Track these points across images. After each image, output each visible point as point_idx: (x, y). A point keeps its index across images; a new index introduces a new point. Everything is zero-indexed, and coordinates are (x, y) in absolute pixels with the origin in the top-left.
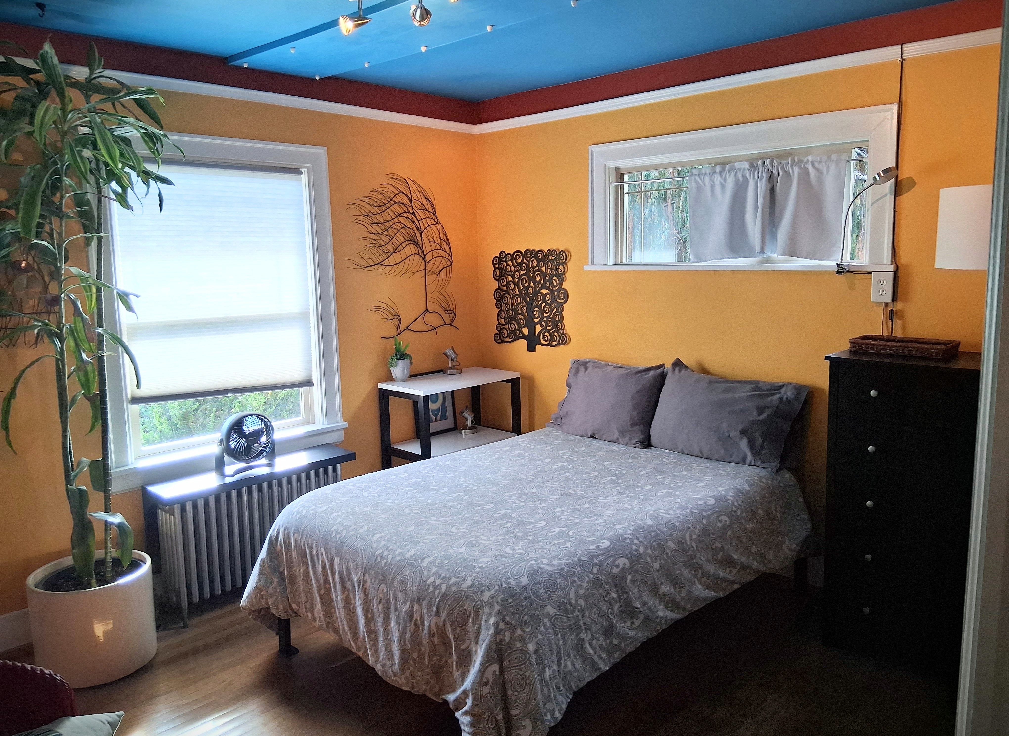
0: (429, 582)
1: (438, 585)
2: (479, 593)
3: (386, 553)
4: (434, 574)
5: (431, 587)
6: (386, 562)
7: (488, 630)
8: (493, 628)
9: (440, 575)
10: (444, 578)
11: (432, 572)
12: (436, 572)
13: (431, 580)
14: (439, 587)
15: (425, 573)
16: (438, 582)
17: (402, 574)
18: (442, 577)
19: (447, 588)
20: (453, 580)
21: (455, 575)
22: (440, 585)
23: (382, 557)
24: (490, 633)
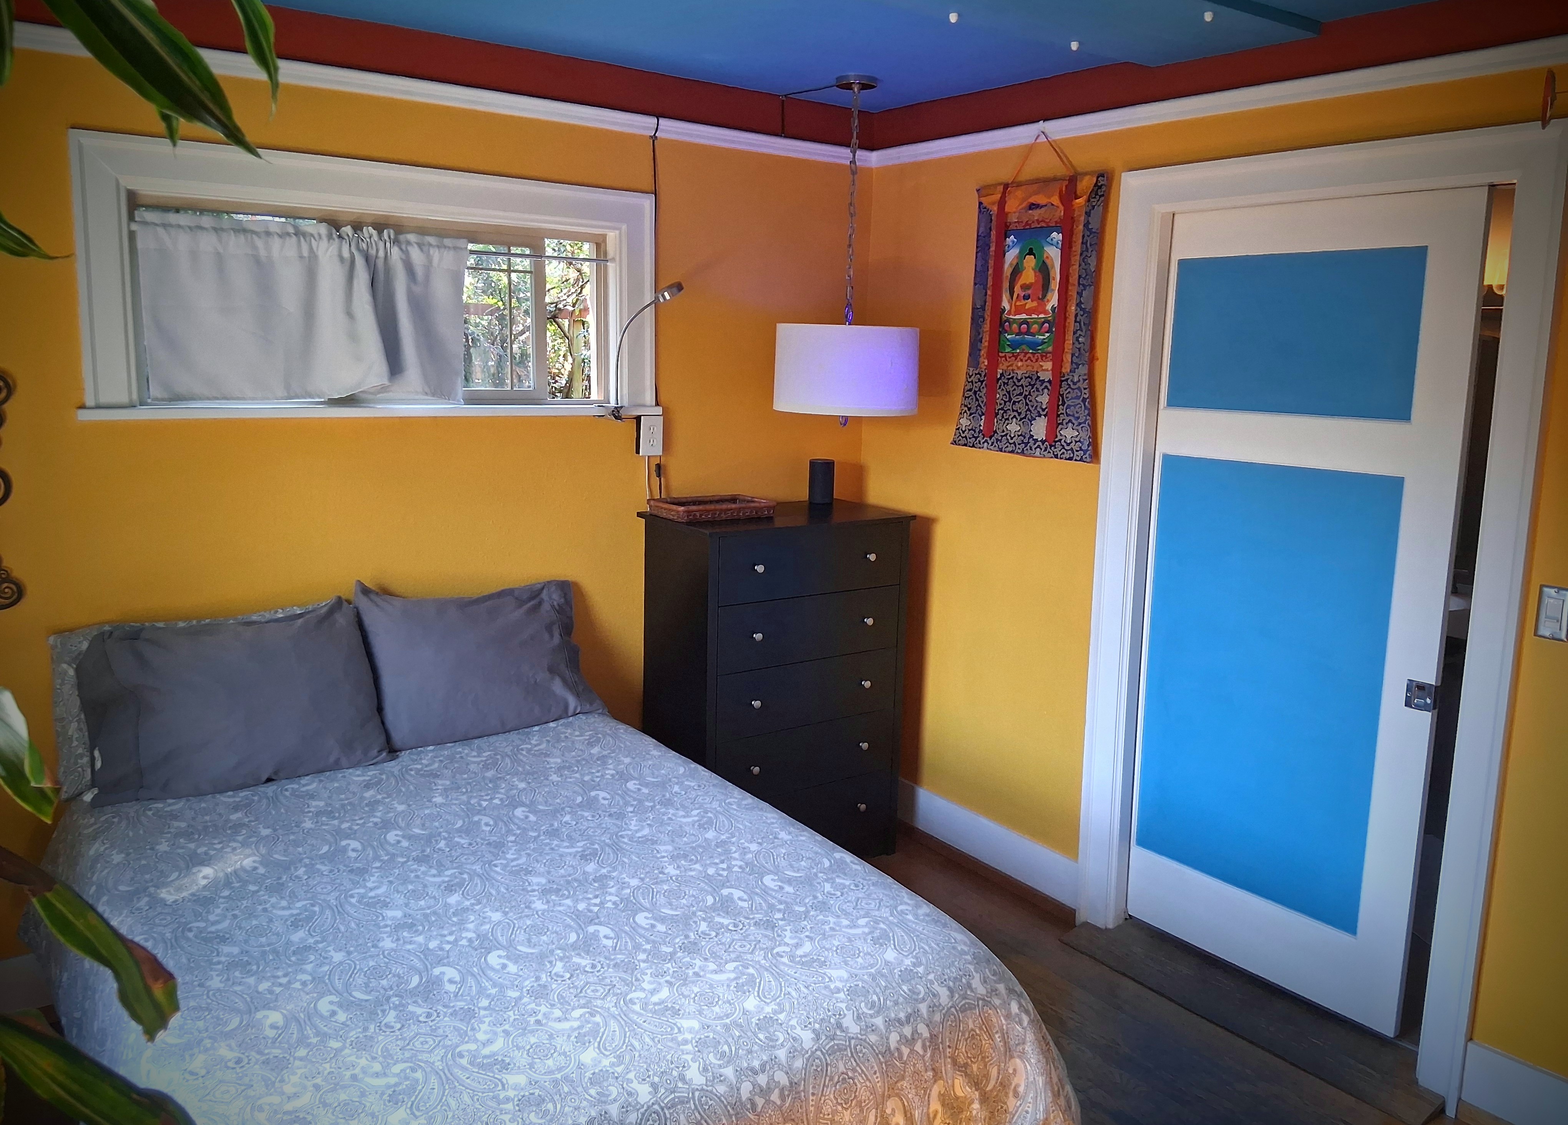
0: (893, 1045)
1: (913, 1034)
2: (969, 993)
3: (762, 1080)
4: (887, 1028)
5: (903, 1048)
6: (782, 1090)
7: (1020, 1023)
8: (1023, 1014)
9: (899, 1020)
10: (908, 1018)
11: (882, 1027)
12: (888, 1023)
13: (894, 1038)
14: (916, 1036)
15: (873, 1038)
16: (907, 1031)
17: (831, 1079)
18: (904, 1019)
19: (928, 1026)
20: (923, 1008)
21: (916, 1000)
22: (915, 1031)
23: (765, 1092)
24: (1025, 1023)
